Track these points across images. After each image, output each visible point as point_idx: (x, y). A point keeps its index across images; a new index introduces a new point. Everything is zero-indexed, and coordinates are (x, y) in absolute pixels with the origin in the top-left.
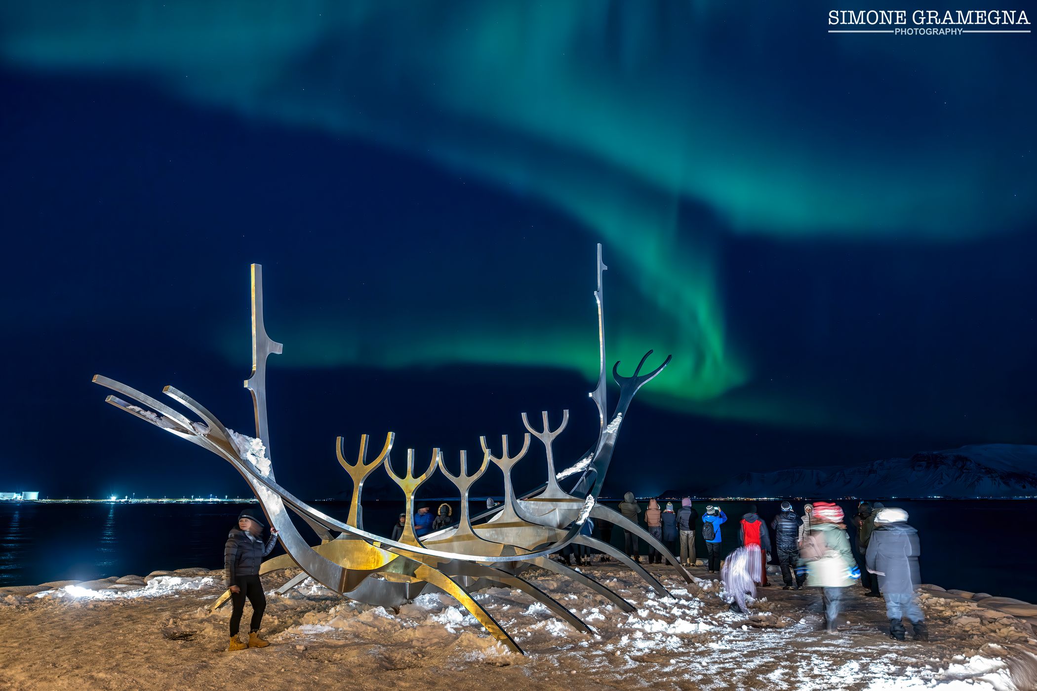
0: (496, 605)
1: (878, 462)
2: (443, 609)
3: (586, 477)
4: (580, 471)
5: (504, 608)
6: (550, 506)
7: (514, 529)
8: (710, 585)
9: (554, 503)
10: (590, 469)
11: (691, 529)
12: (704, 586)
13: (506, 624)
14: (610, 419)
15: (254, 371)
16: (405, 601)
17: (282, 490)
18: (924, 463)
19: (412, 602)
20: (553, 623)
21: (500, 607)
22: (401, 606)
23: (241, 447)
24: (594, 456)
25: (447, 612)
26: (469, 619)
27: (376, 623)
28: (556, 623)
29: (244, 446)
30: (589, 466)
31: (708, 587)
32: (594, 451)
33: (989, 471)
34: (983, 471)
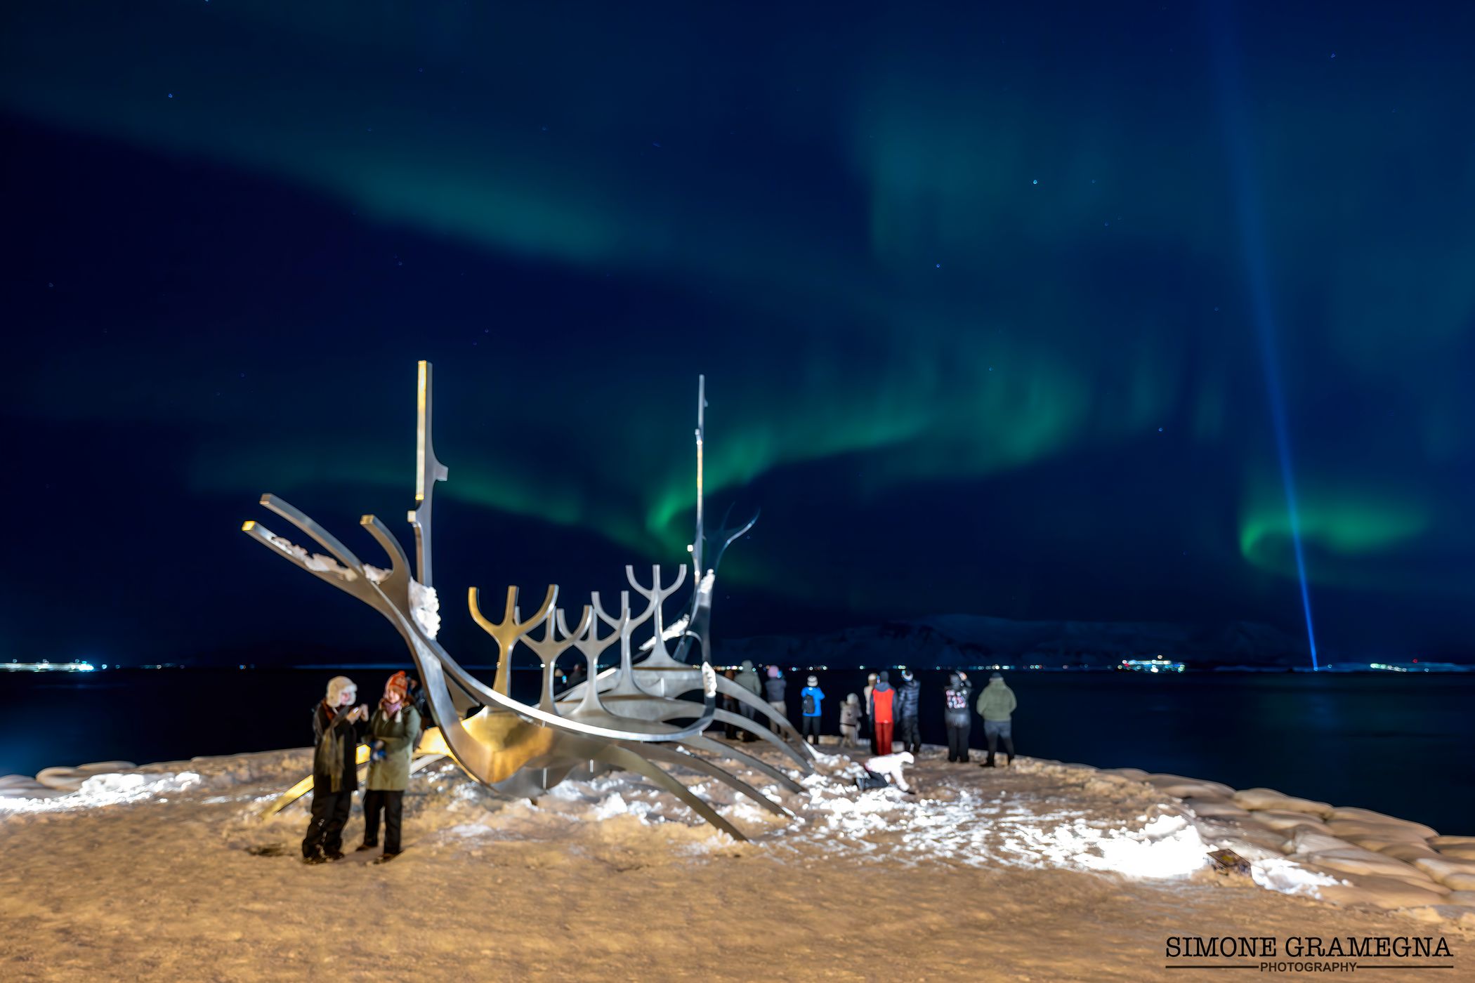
2: (602, 799)
3: (685, 642)
7: (631, 702)
8: (836, 761)
9: (660, 673)
10: (689, 633)
12: (829, 762)
13: (683, 813)
14: (704, 575)
15: (420, 502)
16: (541, 791)
17: (445, 655)
18: (893, 633)
19: (548, 792)
20: (741, 808)
22: (539, 798)
23: (416, 599)
24: (691, 618)
25: (610, 802)
28: (745, 807)
29: (420, 598)
30: (686, 631)
31: (835, 764)
32: (690, 613)
33: (950, 642)
34: (944, 641)
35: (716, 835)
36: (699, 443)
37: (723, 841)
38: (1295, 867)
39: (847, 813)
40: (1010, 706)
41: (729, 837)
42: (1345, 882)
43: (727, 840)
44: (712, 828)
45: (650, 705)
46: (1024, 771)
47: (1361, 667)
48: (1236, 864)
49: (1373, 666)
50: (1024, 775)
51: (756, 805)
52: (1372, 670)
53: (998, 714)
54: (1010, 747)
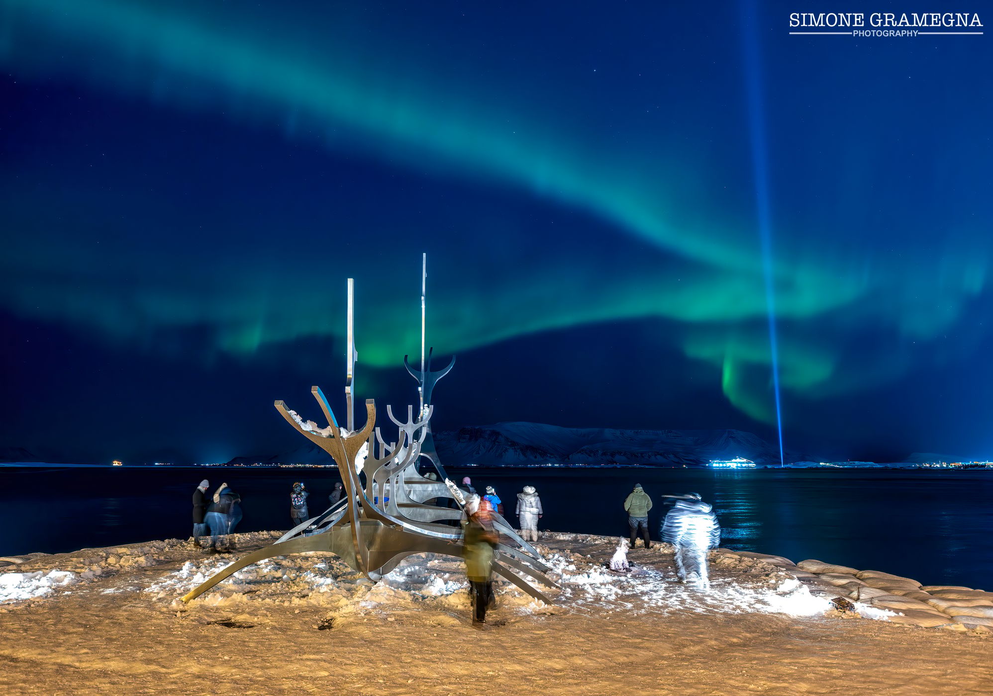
10: (421, 454)
14: (423, 408)
33: (513, 444)
34: (509, 443)
35: (534, 601)
36: (423, 306)
37: (539, 605)
38: (870, 607)
39: (592, 584)
40: (648, 507)
41: (541, 602)
42: (901, 614)
43: (541, 604)
44: (530, 597)
45: (420, 511)
46: (666, 552)
47: (813, 465)
48: (848, 606)
49: (821, 464)
50: (667, 554)
51: (535, 581)
52: (821, 466)
53: (637, 511)
54: (647, 535)
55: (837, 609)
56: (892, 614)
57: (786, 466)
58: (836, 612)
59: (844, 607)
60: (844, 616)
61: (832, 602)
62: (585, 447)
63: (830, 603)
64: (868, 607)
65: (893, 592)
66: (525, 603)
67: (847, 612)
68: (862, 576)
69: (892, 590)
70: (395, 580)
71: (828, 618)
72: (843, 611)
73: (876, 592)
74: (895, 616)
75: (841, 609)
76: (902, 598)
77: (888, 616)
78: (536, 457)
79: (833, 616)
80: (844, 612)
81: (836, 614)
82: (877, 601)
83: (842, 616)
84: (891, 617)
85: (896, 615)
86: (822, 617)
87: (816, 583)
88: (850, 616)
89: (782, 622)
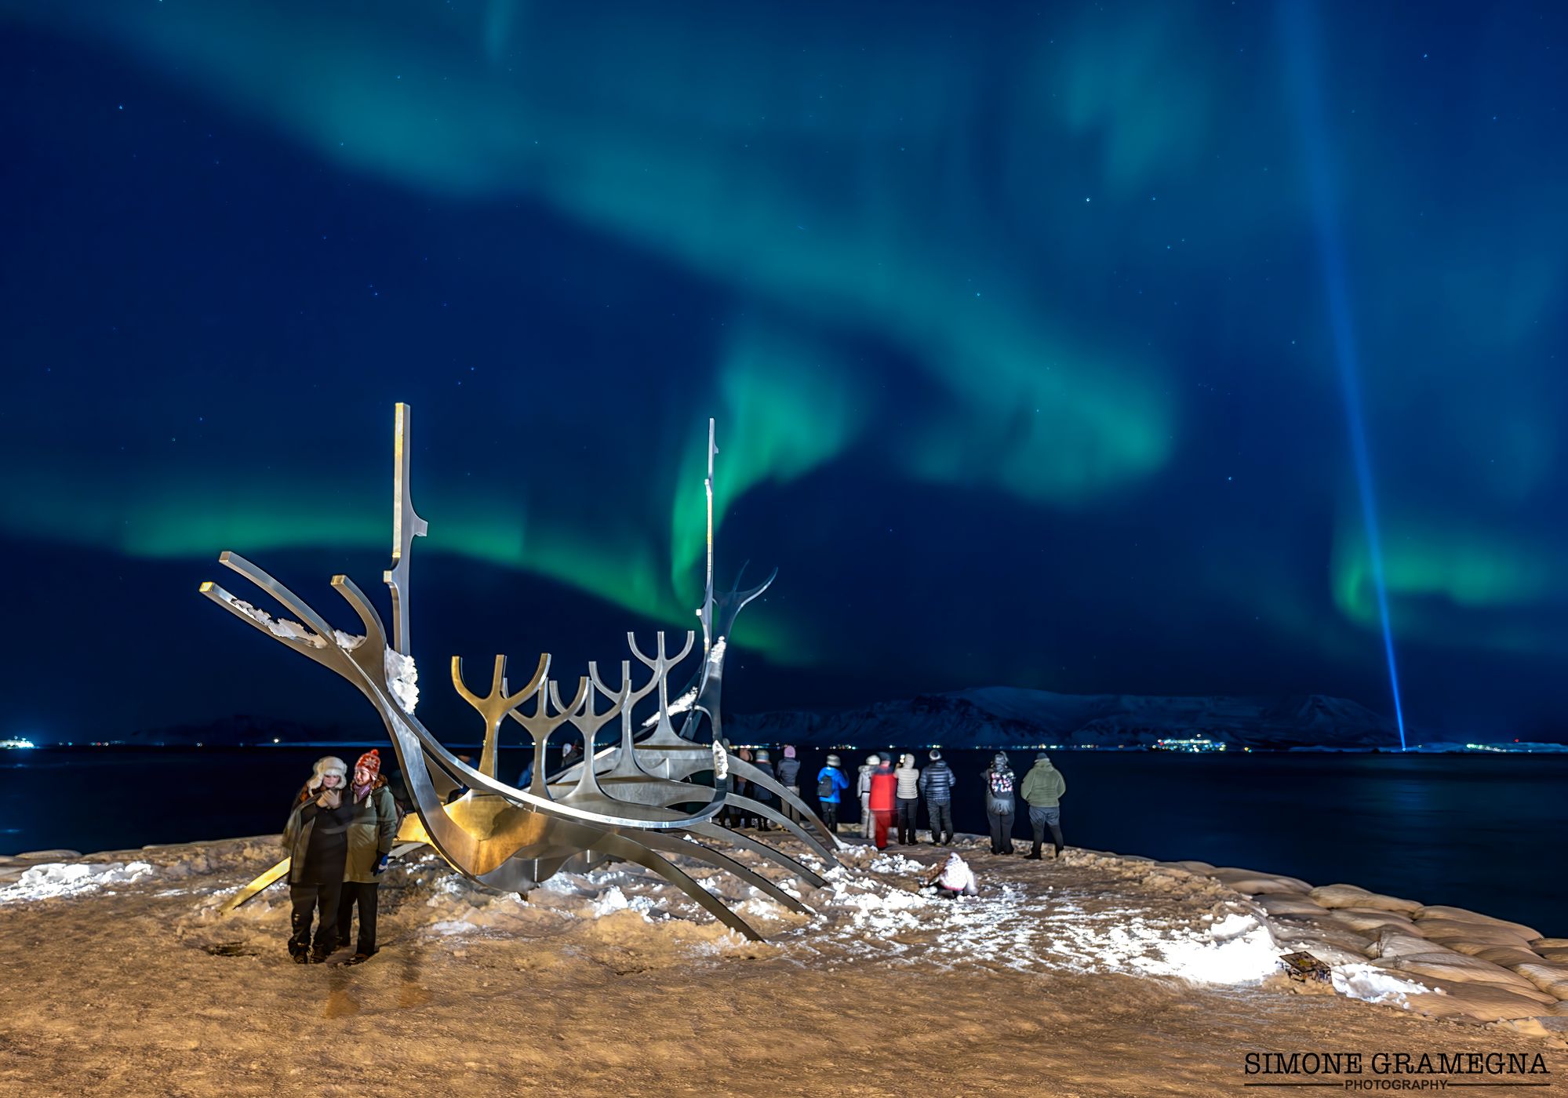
0: (642, 885)
1: (879, 704)
2: (601, 893)
3: (693, 718)
4: (685, 710)
5: (655, 889)
6: (657, 755)
7: (632, 785)
8: (863, 852)
9: (664, 751)
10: (697, 707)
11: (796, 785)
12: (855, 852)
13: (691, 909)
14: (714, 642)
15: (397, 560)
16: (533, 884)
17: (424, 730)
18: (926, 707)
19: (539, 885)
20: (757, 903)
21: (647, 888)
22: (530, 892)
23: (393, 668)
24: (699, 690)
25: (609, 896)
26: (637, 905)
27: (524, 915)
28: (761, 903)
29: (397, 668)
30: (694, 704)
31: (861, 854)
32: (698, 685)
33: (990, 718)
34: (985, 717)
35: (728, 934)
37: (736, 941)
39: (875, 910)
40: (1059, 791)
41: (742, 936)
42: (1437, 989)
43: (740, 940)
44: (723, 926)
45: (653, 788)
46: (1074, 863)
47: (1456, 748)
48: (1313, 970)
49: (1469, 746)
50: (1074, 867)
51: (772, 901)
52: (1468, 751)
53: (1044, 799)
54: (1059, 836)
55: (1290, 974)
56: (1420, 989)
57: (1410, 749)
58: (1286, 981)
59: (1303, 971)
60: (1300, 989)
61: (1280, 960)
62: (1094, 722)
63: (1277, 962)
64: (1373, 973)
65: (1459, 946)
66: (714, 936)
67: (1309, 981)
68: (1423, 916)
69: (1458, 942)
70: (556, 892)
71: (1268, 991)
72: (1301, 979)
73: (1418, 945)
74: (1424, 993)
75: (1298, 974)
76: (1472, 959)
77: (1406, 994)
78: (1023, 735)
79: (1278, 987)
80: (1303, 981)
81: (1286, 984)
82: (1407, 962)
83: (1296, 989)
84: (1413, 995)
85: (1427, 991)
86: (1253, 988)
87: (1316, 924)
88: (1313, 990)
89: (1161, 994)
